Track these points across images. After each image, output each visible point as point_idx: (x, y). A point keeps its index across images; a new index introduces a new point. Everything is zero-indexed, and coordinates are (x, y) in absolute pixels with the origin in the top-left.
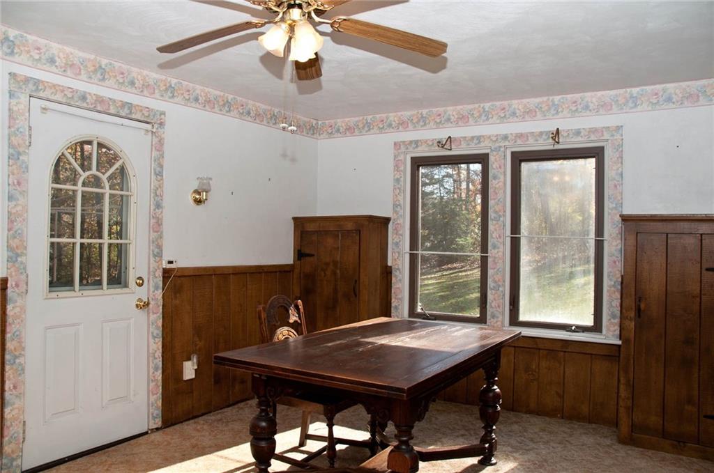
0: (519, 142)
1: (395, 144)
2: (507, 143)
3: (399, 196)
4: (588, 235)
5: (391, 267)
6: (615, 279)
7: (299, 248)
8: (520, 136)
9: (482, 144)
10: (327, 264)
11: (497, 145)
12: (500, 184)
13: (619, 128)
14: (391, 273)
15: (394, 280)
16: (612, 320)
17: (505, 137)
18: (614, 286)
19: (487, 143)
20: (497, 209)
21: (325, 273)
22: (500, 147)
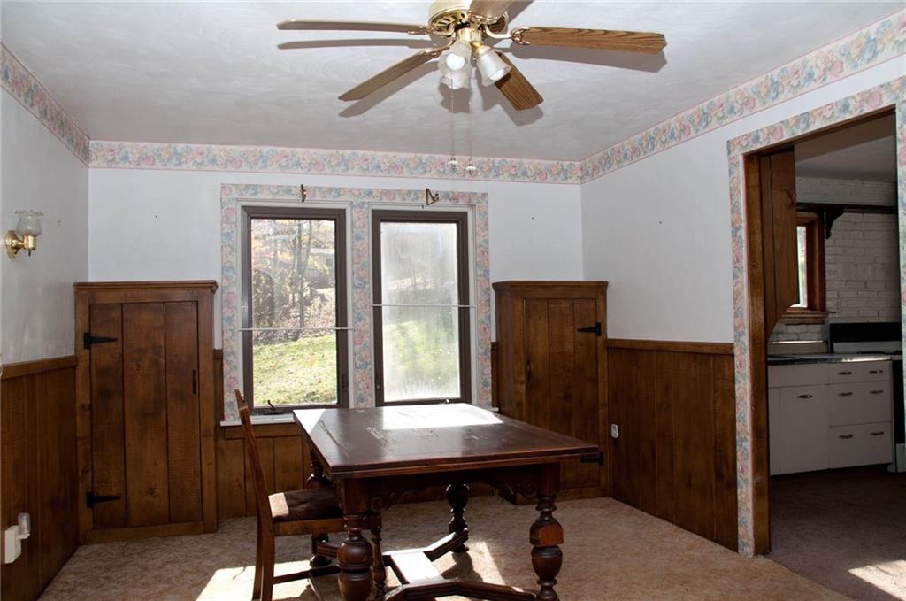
0: (385, 199)
1: (223, 186)
2: (371, 199)
3: (230, 256)
4: (451, 303)
5: (220, 351)
6: (485, 347)
7: (87, 330)
8: (386, 192)
9: (342, 198)
10: (141, 351)
11: (360, 200)
12: (365, 246)
13: (484, 195)
14: (222, 359)
15: (226, 367)
16: (485, 388)
17: (370, 193)
18: (485, 354)
19: (348, 198)
20: (362, 275)
21: (138, 365)
22: (364, 203)
